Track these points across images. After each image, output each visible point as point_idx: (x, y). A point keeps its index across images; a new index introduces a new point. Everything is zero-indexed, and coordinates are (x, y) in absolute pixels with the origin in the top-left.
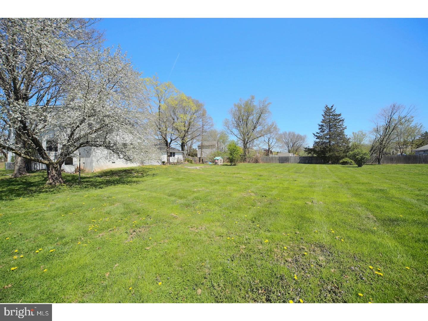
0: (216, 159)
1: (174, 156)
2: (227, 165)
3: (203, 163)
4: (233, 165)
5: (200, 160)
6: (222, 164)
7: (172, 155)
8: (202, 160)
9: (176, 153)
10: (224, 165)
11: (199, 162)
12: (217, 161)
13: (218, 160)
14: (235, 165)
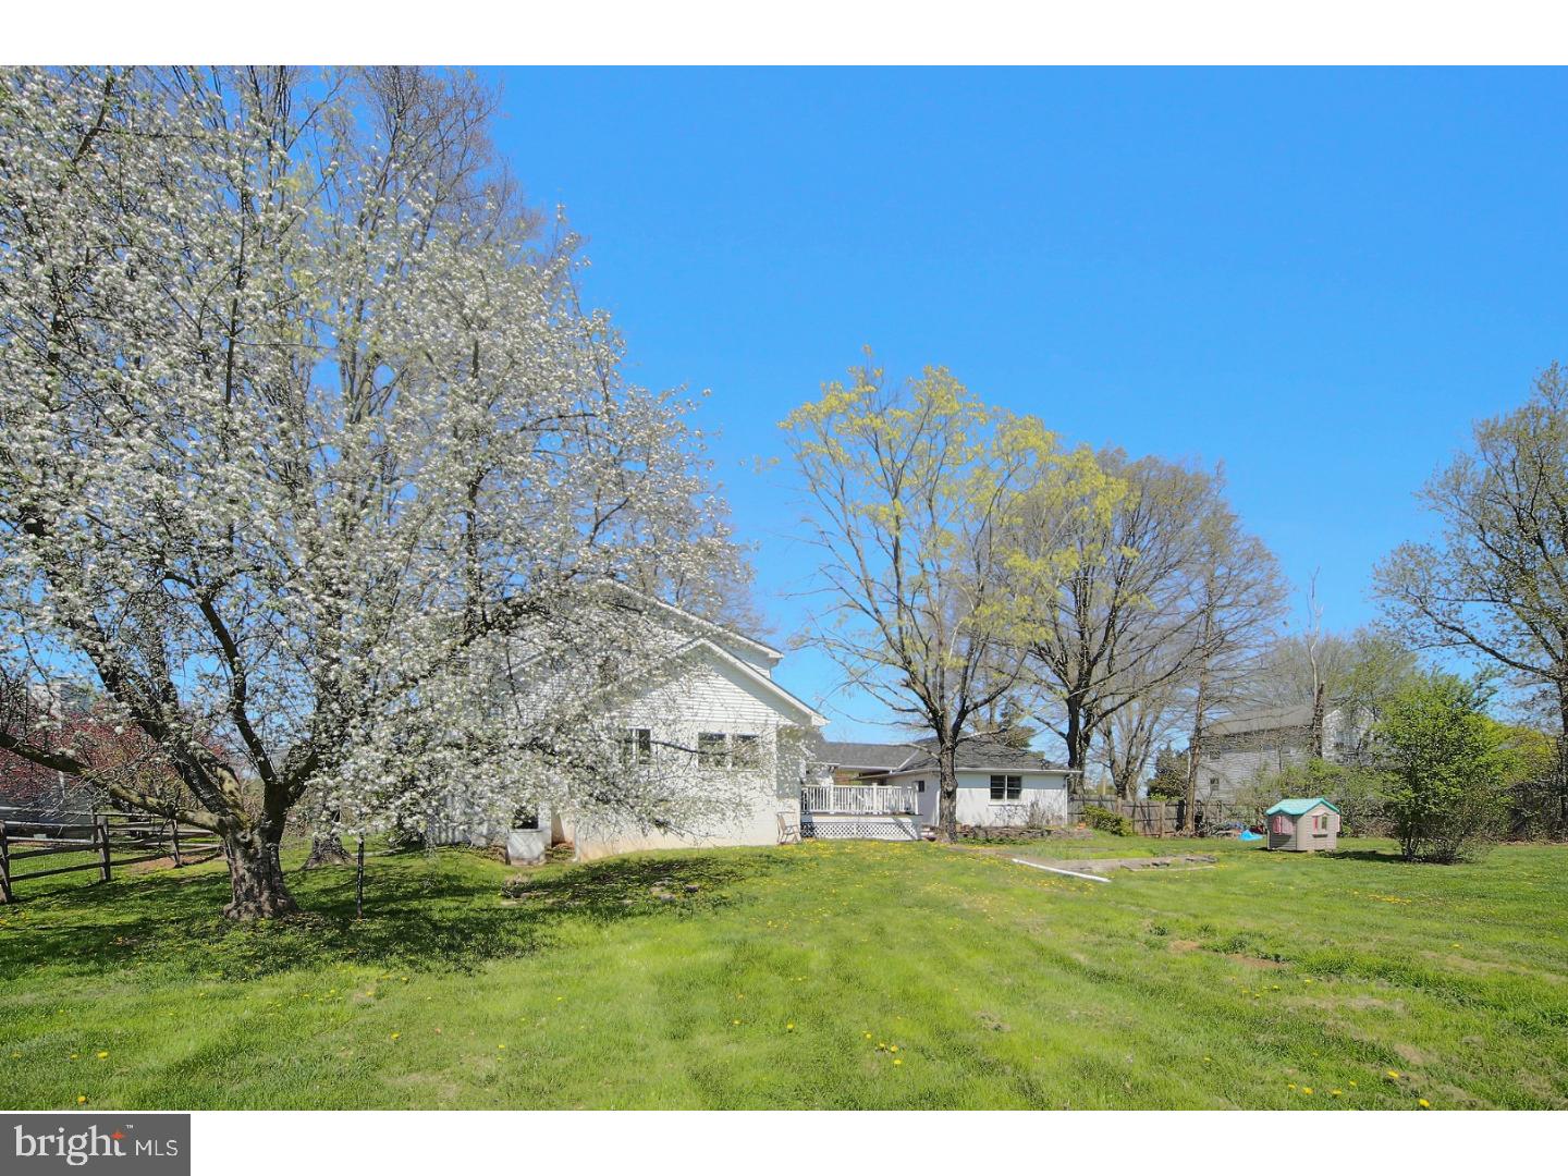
0: (1281, 813)
1: (1014, 794)
2: (1373, 856)
3: (1202, 835)
4: (1427, 859)
5: (1181, 817)
6: (1331, 844)
7: (1002, 791)
8: (1198, 819)
9: (1024, 781)
10: (1343, 855)
11: (1179, 828)
12: (1286, 827)
13: (1294, 818)
14: (1444, 858)
